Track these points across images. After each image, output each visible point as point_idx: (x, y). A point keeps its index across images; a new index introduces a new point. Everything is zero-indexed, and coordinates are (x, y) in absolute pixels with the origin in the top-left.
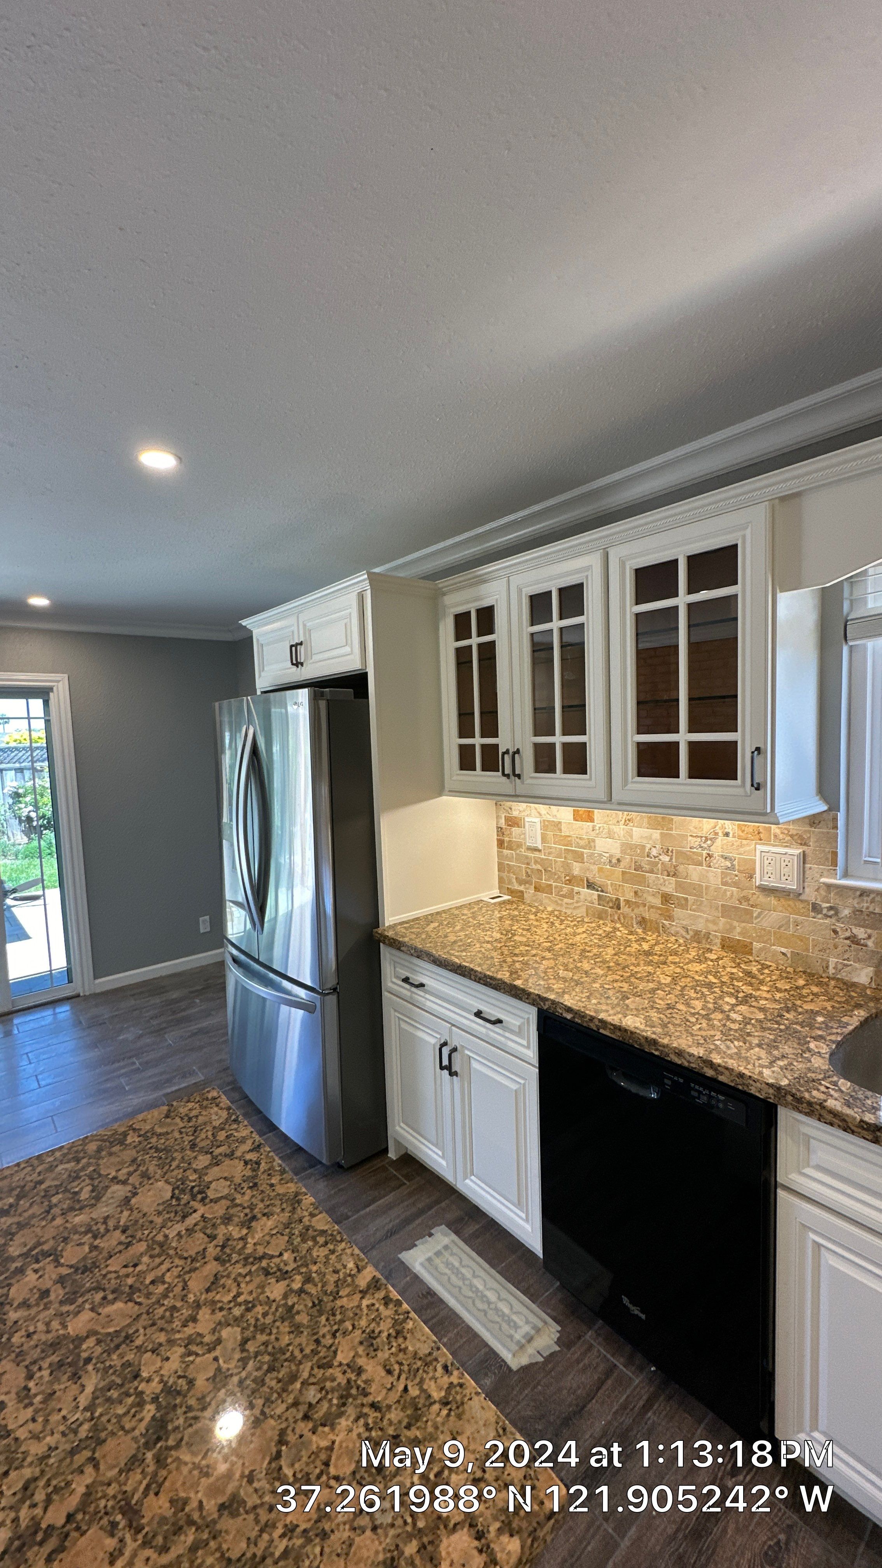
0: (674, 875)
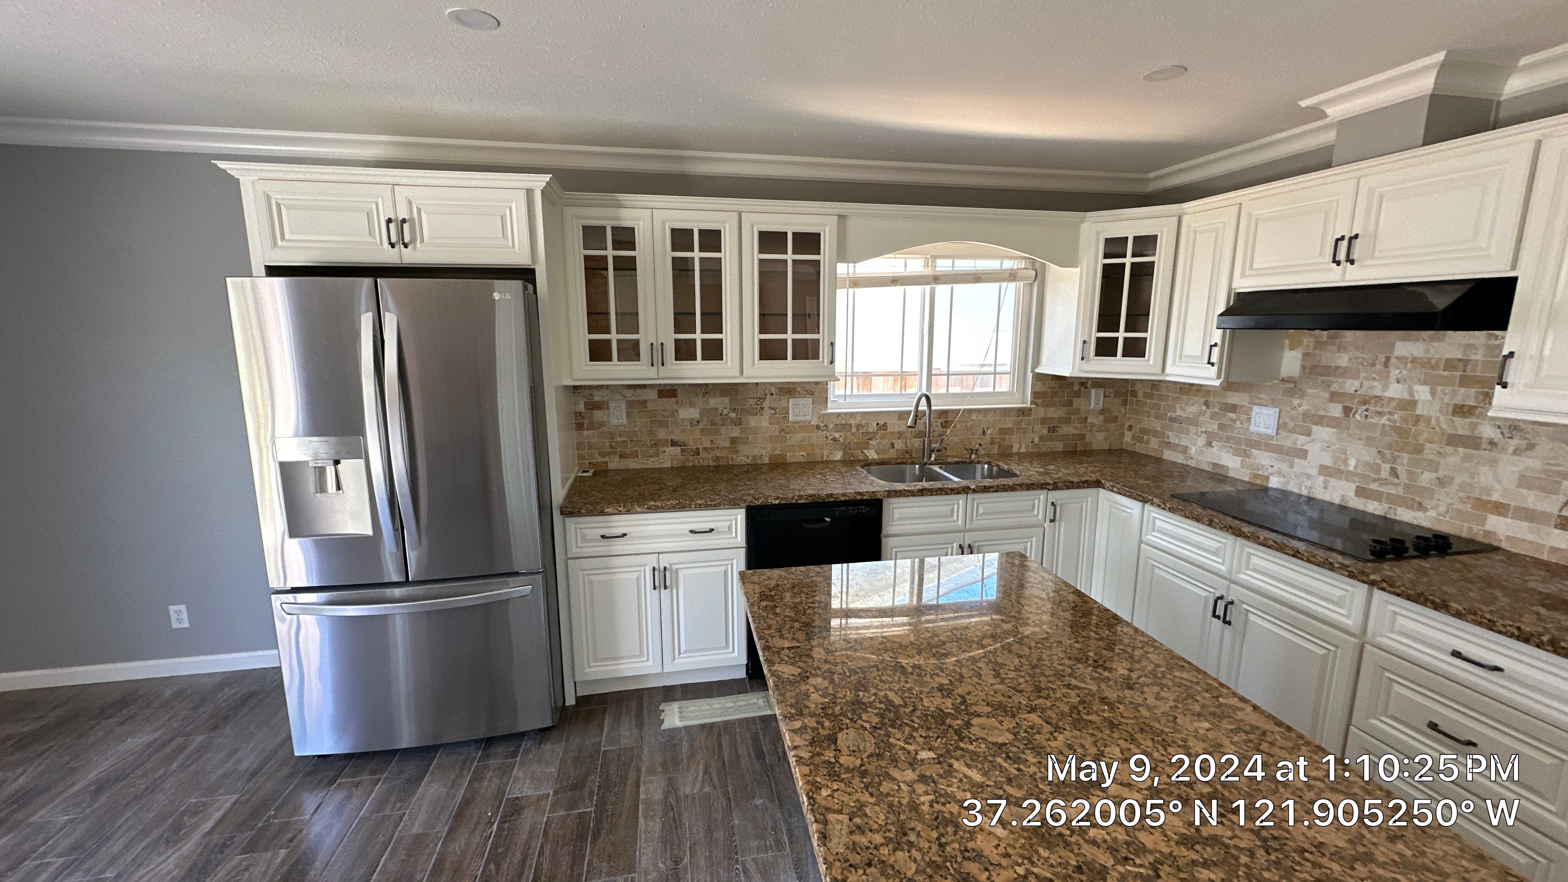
0: (740, 424)
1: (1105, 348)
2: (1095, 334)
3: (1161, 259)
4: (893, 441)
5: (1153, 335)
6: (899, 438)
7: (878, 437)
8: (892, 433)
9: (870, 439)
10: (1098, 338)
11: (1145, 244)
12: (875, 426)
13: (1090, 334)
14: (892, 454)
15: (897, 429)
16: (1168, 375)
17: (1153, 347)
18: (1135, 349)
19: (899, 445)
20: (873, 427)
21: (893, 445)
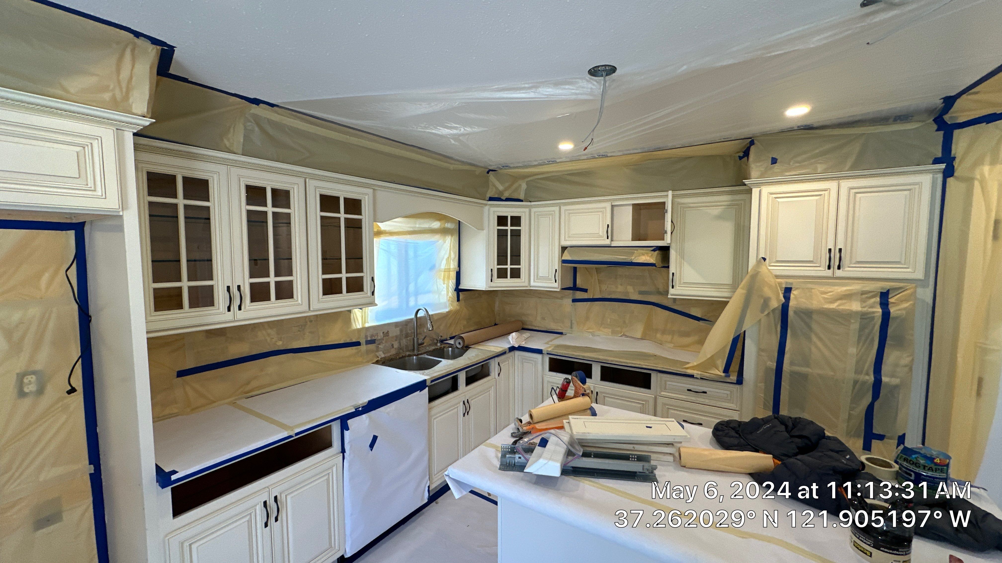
1: (502, 274)
2: (496, 267)
3: (524, 228)
4: (393, 343)
5: (523, 266)
6: (396, 340)
7: (384, 342)
8: (392, 337)
9: (379, 344)
10: (498, 269)
11: (516, 221)
12: (382, 334)
13: (494, 267)
14: (393, 352)
15: (395, 334)
16: (530, 287)
17: (523, 273)
18: (516, 274)
19: (396, 345)
20: (381, 335)
21: (392, 345)
